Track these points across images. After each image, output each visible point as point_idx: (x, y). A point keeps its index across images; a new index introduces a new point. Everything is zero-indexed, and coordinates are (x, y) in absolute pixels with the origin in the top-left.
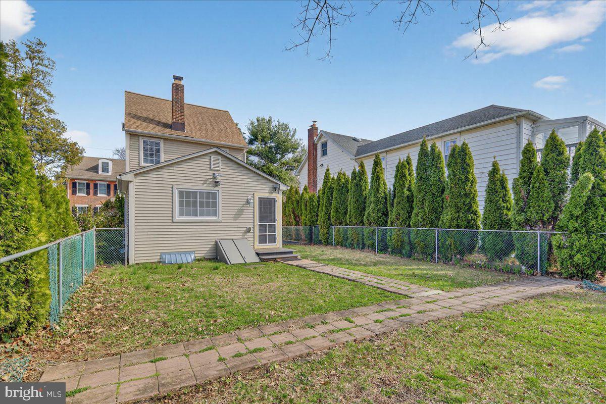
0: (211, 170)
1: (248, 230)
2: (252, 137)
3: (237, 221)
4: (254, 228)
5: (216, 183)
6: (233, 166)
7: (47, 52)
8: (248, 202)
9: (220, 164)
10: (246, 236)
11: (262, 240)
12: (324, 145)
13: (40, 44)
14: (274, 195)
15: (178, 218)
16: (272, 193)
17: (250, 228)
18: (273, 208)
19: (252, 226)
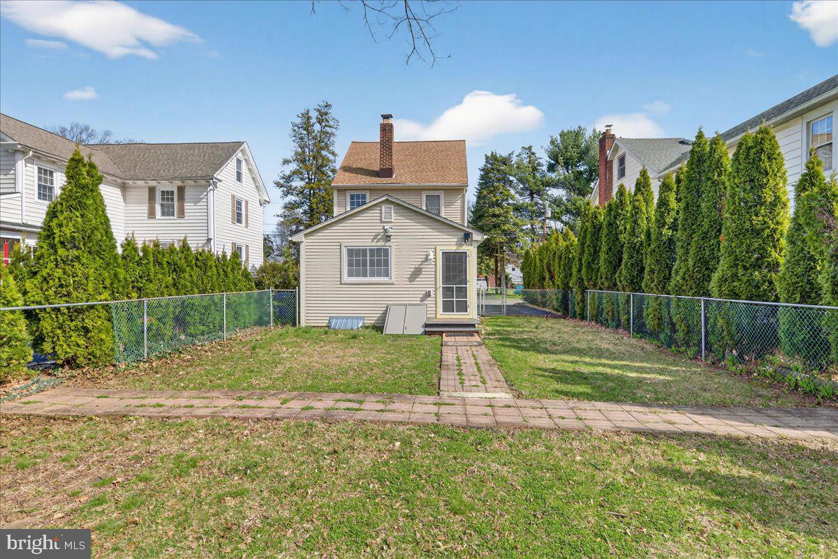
0: (382, 222)
1: (428, 295)
2: (553, 162)
3: (414, 283)
4: (435, 291)
5: (388, 238)
6: (408, 214)
7: (333, 113)
8: (427, 259)
9: (393, 215)
10: (425, 302)
11: (448, 307)
12: (622, 161)
13: (327, 106)
14: (464, 248)
15: (346, 279)
16: (462, 245)
17: (430, 292)
18: (464, 265)
19: (434, 289)
